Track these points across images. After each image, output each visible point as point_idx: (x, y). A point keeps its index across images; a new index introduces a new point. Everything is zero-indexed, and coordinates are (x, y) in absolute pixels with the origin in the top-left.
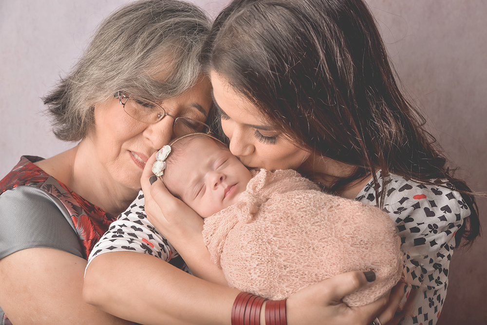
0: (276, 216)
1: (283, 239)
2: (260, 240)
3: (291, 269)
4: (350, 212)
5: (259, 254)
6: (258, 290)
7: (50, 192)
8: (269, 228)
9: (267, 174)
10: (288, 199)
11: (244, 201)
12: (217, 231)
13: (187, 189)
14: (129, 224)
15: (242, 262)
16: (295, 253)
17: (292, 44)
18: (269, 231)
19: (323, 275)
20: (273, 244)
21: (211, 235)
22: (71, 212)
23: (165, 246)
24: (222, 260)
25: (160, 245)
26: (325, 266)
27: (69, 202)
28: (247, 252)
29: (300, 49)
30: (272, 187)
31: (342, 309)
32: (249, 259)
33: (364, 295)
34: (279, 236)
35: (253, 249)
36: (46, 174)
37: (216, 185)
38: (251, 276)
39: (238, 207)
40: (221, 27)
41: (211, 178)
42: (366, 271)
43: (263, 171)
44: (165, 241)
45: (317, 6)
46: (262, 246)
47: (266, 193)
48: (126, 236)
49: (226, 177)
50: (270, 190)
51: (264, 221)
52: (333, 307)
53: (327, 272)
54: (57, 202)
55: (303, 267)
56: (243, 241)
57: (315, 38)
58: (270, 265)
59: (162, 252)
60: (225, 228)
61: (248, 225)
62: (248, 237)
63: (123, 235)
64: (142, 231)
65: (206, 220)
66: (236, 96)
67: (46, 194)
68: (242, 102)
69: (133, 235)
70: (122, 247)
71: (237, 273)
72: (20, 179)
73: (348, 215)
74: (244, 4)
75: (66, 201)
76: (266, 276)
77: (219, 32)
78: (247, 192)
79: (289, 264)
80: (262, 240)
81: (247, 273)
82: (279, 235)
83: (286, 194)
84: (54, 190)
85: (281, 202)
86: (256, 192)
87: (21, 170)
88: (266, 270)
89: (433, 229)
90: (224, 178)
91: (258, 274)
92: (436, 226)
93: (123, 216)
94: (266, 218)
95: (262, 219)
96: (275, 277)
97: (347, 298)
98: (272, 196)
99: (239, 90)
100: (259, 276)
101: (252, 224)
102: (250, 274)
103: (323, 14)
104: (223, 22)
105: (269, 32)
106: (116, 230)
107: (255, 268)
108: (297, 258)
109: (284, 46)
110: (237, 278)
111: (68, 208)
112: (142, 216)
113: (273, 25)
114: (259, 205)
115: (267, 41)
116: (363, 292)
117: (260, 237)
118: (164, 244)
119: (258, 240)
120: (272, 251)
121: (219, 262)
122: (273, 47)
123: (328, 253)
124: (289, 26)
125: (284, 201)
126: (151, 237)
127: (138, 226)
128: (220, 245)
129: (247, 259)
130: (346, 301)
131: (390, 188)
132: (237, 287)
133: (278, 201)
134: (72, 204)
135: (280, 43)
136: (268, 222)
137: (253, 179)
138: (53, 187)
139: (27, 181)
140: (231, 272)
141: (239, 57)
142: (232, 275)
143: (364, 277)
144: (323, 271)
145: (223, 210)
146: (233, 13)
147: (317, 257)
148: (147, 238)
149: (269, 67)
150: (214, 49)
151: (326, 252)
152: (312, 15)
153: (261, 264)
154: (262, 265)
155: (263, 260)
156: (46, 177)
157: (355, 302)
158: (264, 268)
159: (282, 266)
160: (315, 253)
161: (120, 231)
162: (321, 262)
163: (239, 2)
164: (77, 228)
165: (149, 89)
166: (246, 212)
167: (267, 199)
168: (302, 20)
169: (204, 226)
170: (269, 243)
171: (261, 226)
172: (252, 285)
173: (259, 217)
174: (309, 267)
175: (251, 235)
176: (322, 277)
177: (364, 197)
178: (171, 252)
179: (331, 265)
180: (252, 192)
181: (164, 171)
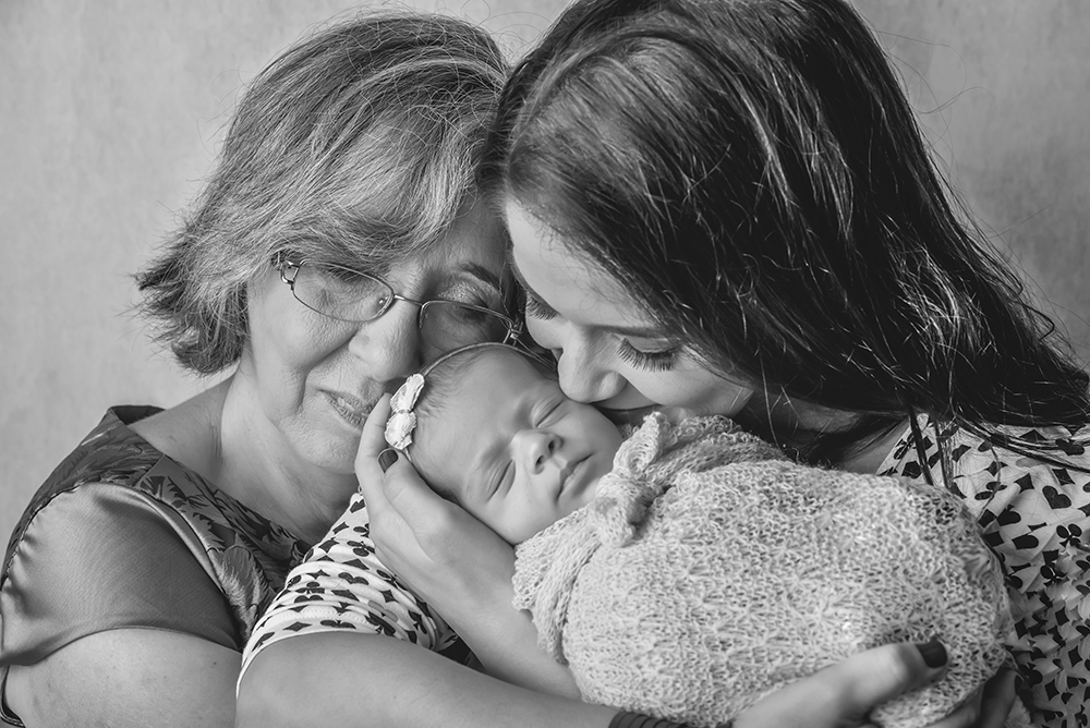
0: (692, 526)
1: (714, 577)
2: (658, 585)
3: (739, 648)
4: (872, 502)
5: (658, 619)
6: (659, 705)
7: (157, 496)
8: (678, 554)
9: (660, 428)
10: (718, 482)
11: (611, 496)
12: (550, 573)
13: (470, 476)
14: (334, 568)
15: (618, 641)
16: (745, 610)
17: (699, 127)
18: (678, 561)
19: (819, 659)
20: (689, 592)
21: (536, 584)
22: (207, 540)
23: (423, 616)
24: (567, 641)
25: (413, 615)
26: (821, 637)
27: (202, 517)
28: (628, 615)
29: (717, 137)
30: (674, 458)
32: (634, 632)
33: (920, 701)
34: (704, 572)
35: (643, 607)
36: (155, 450)
37: (539, 461)
38: (643, 673)
39: (598, 509)
40: (526, 97)
41: (525, 447)
42: (920, 642)
43: (650, 421)
44: (422, 605)
45: (751, 34)
46: (665, 597)
47: (661, 472)
48: (328, 596)
49: (563, 441)
50: (671, 465)
51: (665, 538)
53: (826, 650)
54: (173, 519)
55: (768, 642)
56: (615, 589)
57: (752, 110)
58: (687, 643)
59: (419, 632)
60: (568, 563)
61: (626, 550)
62: (628, 580)
63: (321, 595)
64: (367, 583)
65: (520, 548)
66: (570, 258)
67: (146, 500)
68: (586, 273)
69: (347, 594)
70: (324, 623)
71: (607, 669)
72: (93, 468)
73: (867, 510)
74: (577, 38)
75: (195, 514)
76: (679, 671)
77: (522, 110)
78: (616, 473)
79: (732, 636)
80: (662, 583)
81: (633, 666)
82: (703, 568)
83: (710, 472)
84: (166, 489)
85: (701, 492)
86: (638, 473)
87: (98, 444)
88: (677, 656)
89: (1069, 538)
90: (557, 445)
91: (660, 666)
92: (1075, 529)
93: (318, 551)
94: (667, 531)
95: (658, 534)
96: (701, 670)
97: (880, 712)
98: (677, 480)
99: (579, 244)
100: (661, 672)
101: (634, 548)
102: (640, 667)
103: (767, 52)
104: (529, 87)
105: (641, 101)
106: (305, 586)
107: (650, 652)
108: (752, 620)
109: (678, 132)
110: (608, 681)
111: (199, 531)
112: (362, 550)
113: (651, 83)
114: (649, 504)
115: (637, 123)
116: (917, 694)
117: (658, 576)
118: (420, 613)
119: (652, 584)
120: (690, 609)
121: (559, 647)
122: (651, 136)
123: (827, 606)
124: (690, 85)
125: (708, 489)
126: (388, 596)
127: (355, 572)
128: (560, 604)
129: (630, 633)
130: (878, 719)
131: (958, 446)
132: (608, 703)
133: (693, 489)
134: (211, 522)
135: (669, 127)
136: (673, 540)
137: (627, 442)
138: (167, 482)
139: (106, 470)
140: (590, 669)
141: (574, 165)
142: (594, 674)
143: (917, 655)
144: (817, 649)
145: (561, 521)
146: (552, 62)
147: (800, 616)
148: (380, 598)
149: (645, 184)
150: (512, 150)
151: (821, 601)
152: (742, 57)
153: (665, 641)
154: (667, 644)
155: (668, 631)
156: (156, 458)
157: (901, 719)
158: (671, 650)
159: (717, 643)
160: (795, 606)
161: (313, 586)
162: (811, 626)
163: (565, 37)
164: (221, 577)
165: (346, 242)
166: (617, 519)
167: (666, 489)
168: (717, 68)
169: (517, 563)
170: (681, 590)
171: (658, 551)
172: (645, 695)
173: (651, 531)
174: (781, 642)
175: (636, 573)
176: (816, 665)
177: (896, 471)
178: (439, 633)
179: (836, 633)
180: (627, 472)
181: (413, 434)
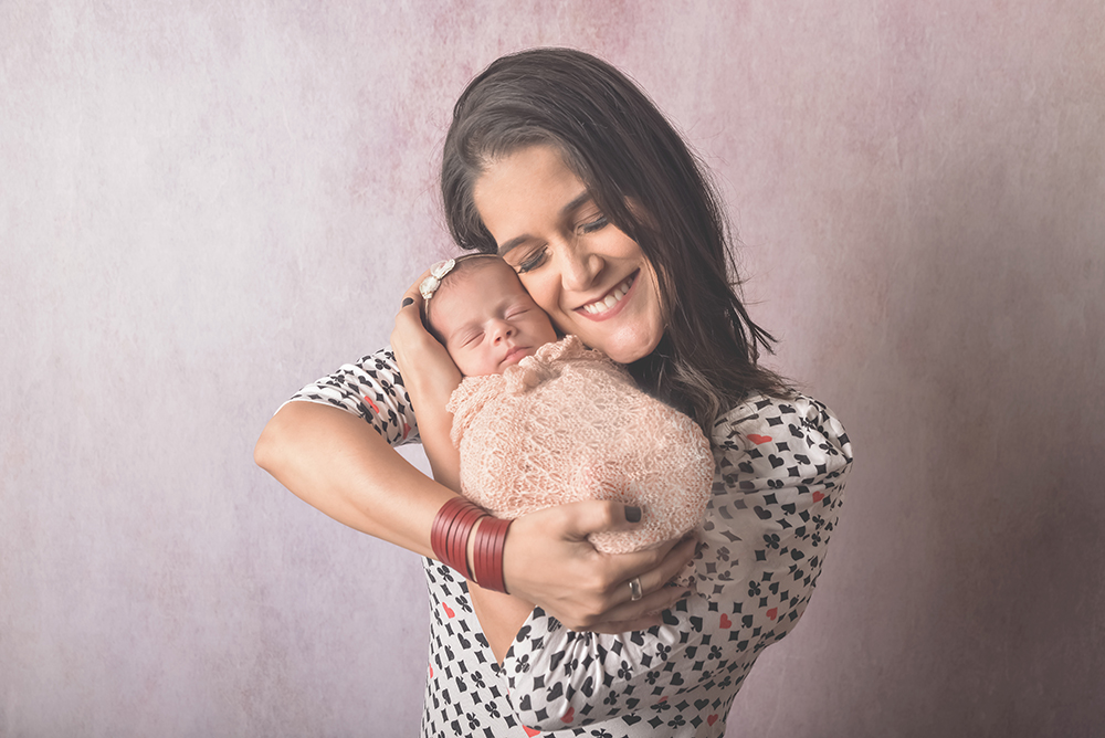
1: (547, 428)
2: (517, 420)
3: (534, 474)
5: (504, 439)
8: (538, 408)
13: (455, 331)
14: (359, 372)
16: (549, 451)
18: (536, 412)
21: (464, 400)
23: (398, 415)
24: (464, 439)
25: (391, 412)
31: (583, 551)
37: (498, 339)
39: (511, 369)
41: (494, 328)
43: (569, 338)
44: (401, 408)
48: (344, 386)
49: (518, 332)
51: (537, 398)
52: (570, 544)
59: (390, 425)
60: (484, 395)
61: (515, 399)
63: (341, 384)
64: (371, 386)
65: (466, 378)
69: (356, 388)
70: (330, 400)
78: (535, 357)
86: (547, 363)
90: (513, 333)
94: (540, 395)
97: (595, 537)
101: (519, 398)
112: (381, 366)
114: (544, 379)
116: (619, 534)
117: (520, 415)
119: (515, 418)
121: (459, 440)
126: (380, 398)
127: (368, 378)
130: (592, 541)
137: (550, 344)
143: (623, 512)
148: (374, 397)
157: (606, 545)
161: (340, 378)
166: (519, 378)
169: (460, 385)
178: (407, 427)
180: (540, 358)
181: (434, 293)
